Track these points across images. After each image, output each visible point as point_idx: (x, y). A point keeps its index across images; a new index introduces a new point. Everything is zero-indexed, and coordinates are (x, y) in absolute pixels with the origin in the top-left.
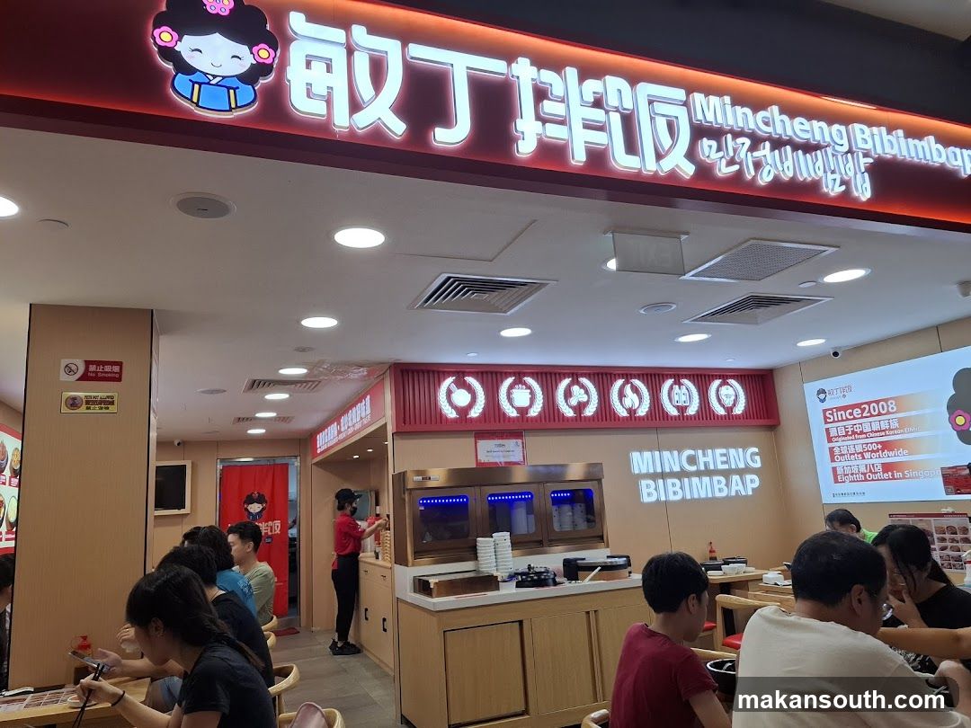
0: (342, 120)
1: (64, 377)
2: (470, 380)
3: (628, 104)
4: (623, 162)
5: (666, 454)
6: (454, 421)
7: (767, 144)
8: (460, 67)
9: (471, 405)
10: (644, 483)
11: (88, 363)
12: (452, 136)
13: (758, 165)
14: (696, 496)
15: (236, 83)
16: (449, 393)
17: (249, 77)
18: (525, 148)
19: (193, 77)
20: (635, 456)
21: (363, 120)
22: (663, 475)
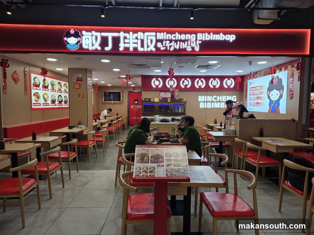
0: (91, 48)
1: (74, 80)
2: (159, 79)
3: (142, 38)
4: (140, 49)
5: (208, 97)
6: (155, 88)
7: (173, 42)
8: (110, 35)
9: (159, 85)
10: (201, 103)
11: (77, 78)
12: (108, 49)
13: (170, 47)
14: (215, 107)
15: (75, 45)
16: (154, 82)
17: (77, 43)
18: (121, 49)
19: (70, 45)
20: (200, 97)
21: (94, 48)
22: (207, 102)
